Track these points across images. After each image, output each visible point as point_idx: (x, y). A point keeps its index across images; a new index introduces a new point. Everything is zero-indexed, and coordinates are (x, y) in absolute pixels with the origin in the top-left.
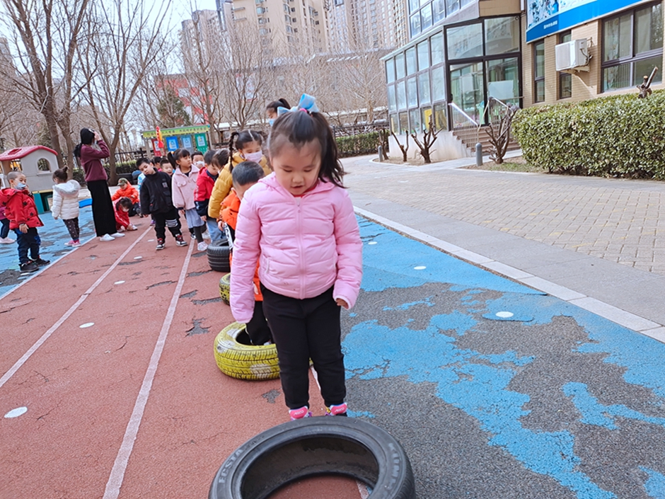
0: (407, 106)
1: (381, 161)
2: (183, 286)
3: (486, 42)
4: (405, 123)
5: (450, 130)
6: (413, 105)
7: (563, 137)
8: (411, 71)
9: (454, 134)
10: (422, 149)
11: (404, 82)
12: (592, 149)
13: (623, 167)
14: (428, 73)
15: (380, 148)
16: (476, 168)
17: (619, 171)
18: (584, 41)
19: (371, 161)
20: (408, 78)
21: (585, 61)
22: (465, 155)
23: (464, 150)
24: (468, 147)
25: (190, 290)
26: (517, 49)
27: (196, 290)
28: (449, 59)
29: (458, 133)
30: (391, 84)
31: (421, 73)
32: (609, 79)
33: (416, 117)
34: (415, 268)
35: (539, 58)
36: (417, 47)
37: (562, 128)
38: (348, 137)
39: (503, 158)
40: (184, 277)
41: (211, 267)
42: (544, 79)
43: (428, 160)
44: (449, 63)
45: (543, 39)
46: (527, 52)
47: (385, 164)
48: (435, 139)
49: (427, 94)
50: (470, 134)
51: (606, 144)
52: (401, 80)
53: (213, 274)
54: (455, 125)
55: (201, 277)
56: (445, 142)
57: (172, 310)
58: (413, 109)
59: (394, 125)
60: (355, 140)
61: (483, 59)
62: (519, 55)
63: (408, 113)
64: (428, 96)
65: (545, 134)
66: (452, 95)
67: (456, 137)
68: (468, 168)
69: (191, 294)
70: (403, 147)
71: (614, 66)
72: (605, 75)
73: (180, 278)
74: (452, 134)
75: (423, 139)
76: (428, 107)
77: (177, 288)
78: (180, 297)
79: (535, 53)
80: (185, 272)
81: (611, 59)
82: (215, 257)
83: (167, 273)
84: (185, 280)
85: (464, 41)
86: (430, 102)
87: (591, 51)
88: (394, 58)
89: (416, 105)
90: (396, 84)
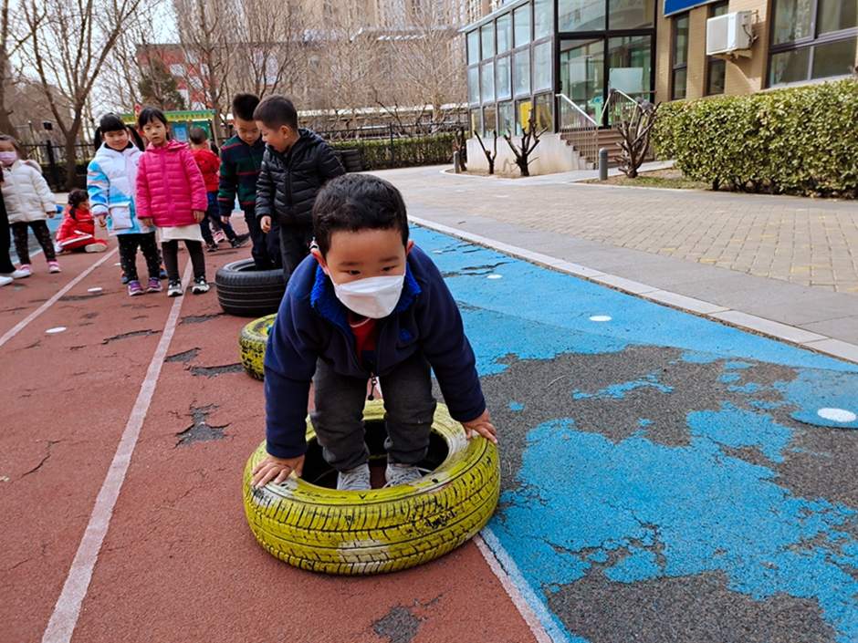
0: (496, 97)
1: (458, 172)
2: (172, 339)
3: (610, 12)
4: (492, 123)
5: (556, 131)
6: (504, 96)
7: (745, 136)
8: (502, 48)
9: (562, 138)
10: (518, 155)
11: (492, 63)
12: (789, 154)
13: (838, 181)
14: (528, 50)
15: (456, 155)
16: (598, 182)
17: (831, 186)
18: (747, 15)
19: (443, 172)
20: (499, 58)
21: (748, 42)
22: (577, 167)
23: (575, 159)
24: (581, 155)
25: (184, 348)
26: (651, 24)
27: (197, 348)
28: (560, 31)
29: (567, 136)
30: (474, 67)
31: (519, 51)
32: (778, 69)
33: (507, 113)
34: (593, 319)
35: (681, 39)
36: (513, 14)
37: (745, 121)
38: (410, 139)
39: (638, 170)
40: (174, 323)
41: (223, 307)
42: (685, 68)
43: (525, 173)
44: (559, 37)
45: (688, 12)
46: (664, 29)
47: (463, 175)
48: (537, 142)
49: (525, 81)
50: (585, 138)
51: (814, 146)
52: (489, 61)
53: (228, 319)
54: (563, 126)
55: (205, 325)
56: (550, 148)
57: (149, 386)
58: (504, 102)
59: (476, 124)
60: (419, 143)
61: (604, 36)
62: (653, 33)
63: (496, 109)
64: (526, 84)
65: (716, 130)
66: (561, 82)
67: (565, 142)
68: (588, 182)
69: (187, 356)
70: (490, 153)
71: (784, 51)
72: (773, 64)
73: (167, 325)
74: (559, 138)
75: (521, 141)
76: (526, 99)
77: (161, 342)
78: (165, 361)
79: (676, 32)
80: (177, 315)
81: (782, 42)
82: (231, 290)
83: (144, 317)
84: (176, 329)
85: (576, 11)
86: (529, 91)
87: (756, 28)
88: (480, 29)
89: (509, 96)
90: (480, 67)
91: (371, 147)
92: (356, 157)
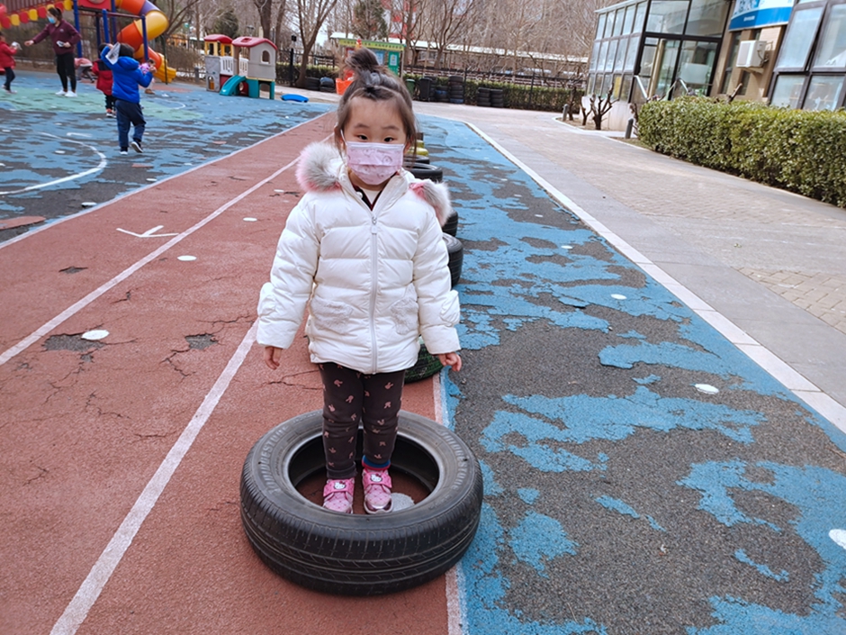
0: (605, 69)
1: (564, 119)
3: (689, 20)
5: (629, 102)
8: (616, 33)
9: (631, 107)
10: (595, 114)
11: (608, 42)
14: (627, 39)
15: (566, 107)
18: (762, 44)
19: (554, 119)
20: (612, 40)
21: (761, 63)
26: (720, 34)
28: (646, 30)
29: (634, 106)
30: (598, 41)
31: (623, 38)
36: (626, 10)
38: (546, 89)
43: (598, 127)
44: (645, 35)
45: (741, 31)
46: (727, 39)
47: (566, 124)
48: (610, 107)
49: (622, 61)
52: (607, 40)
54: (634, 99)
58: (608, 73)
60: (553, 93)
61: (680, 38)
62: (720, 41)
63: (603, 76)
64: (622, 64)
66: (640, 67)
67: (631, 110)
68: (615, 139)
70: (585, 109)
74: (628, 106)
76: (619, 75)
79: (733, 43)
86: (621, 69)
87: (767, 54)
88: (608, 14)
89: (611, 70)
90: (601, 42)
91: (515, 89)
92: (501, 96)
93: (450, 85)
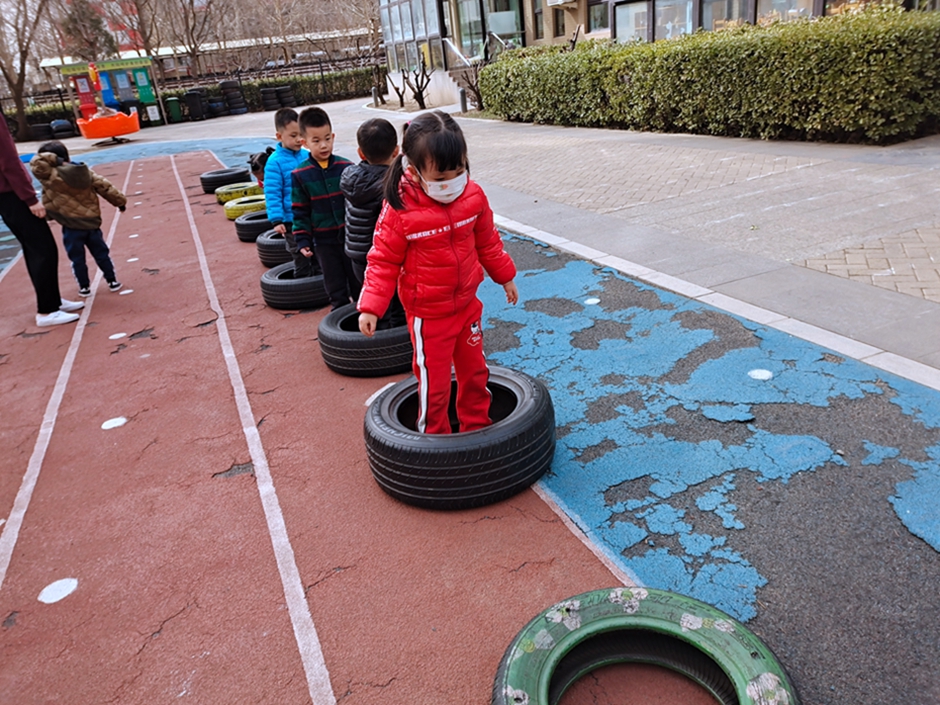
0: (403, 37)
1: (377, 106)
5: (446, 70)
6: (409, 36)
9: (450, 75)
10: (415, 92)
11: (397, 6)
15: (374, 90)
16: (460, 115)
19: (365, 106)
29: (453, 74)
30: (384, 8)
32: (596, 18)
33: (413, 48)
38: (339, 74)
42: (542, 12)
43: (422, 106)
48: (429, 80)
49: (422, 25)
52: (395, 4)
54: (450, 66)
58: (410, 42)
59: (391, 60)
60: (349, 77)
63: (404, 46)
64: (423, 28)
66: (446, 27)
67: (451, 79)
70: (399, 89)
72: (592, 13)
74: (447, 75)
76: (423, 41)
77: (184, 202)
78: (190, 204)
84: (189, 198)
86: (424, 34)
89: (411, 38)
90: (389, 8)
91: (303, 82)
92: (290, 93)
93: (225, 94)
